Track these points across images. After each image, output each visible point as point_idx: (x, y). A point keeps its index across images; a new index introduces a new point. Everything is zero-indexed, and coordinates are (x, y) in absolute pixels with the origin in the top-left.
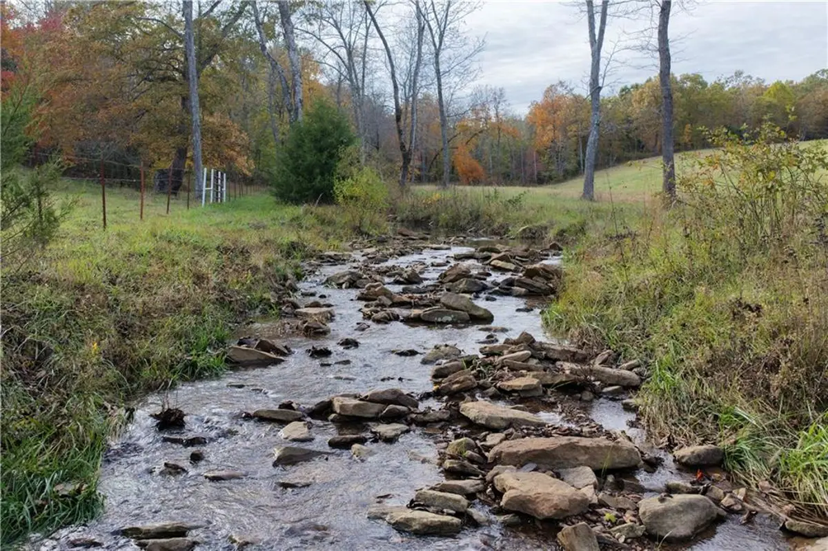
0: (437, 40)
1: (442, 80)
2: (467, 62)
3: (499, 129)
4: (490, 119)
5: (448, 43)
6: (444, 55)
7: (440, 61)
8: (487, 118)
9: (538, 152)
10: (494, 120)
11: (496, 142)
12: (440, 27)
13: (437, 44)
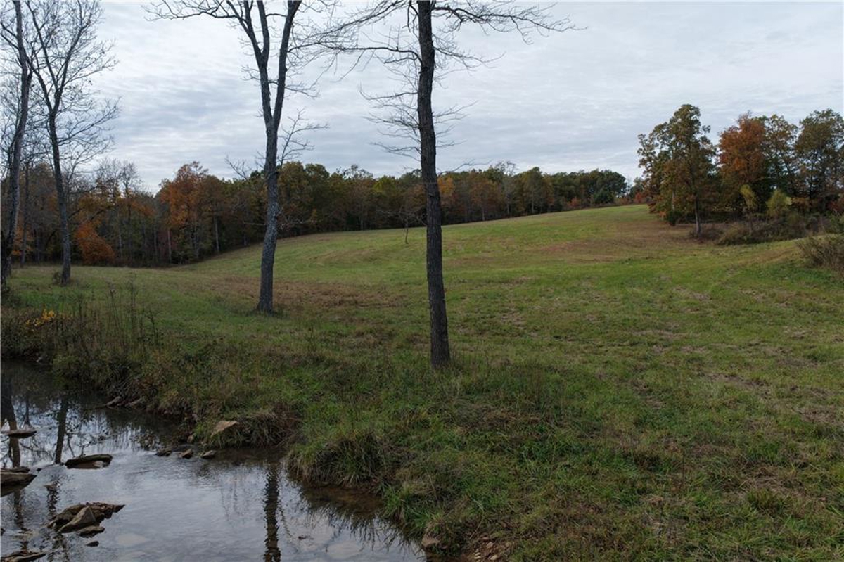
0: (52, 98)
1: (61, 149)
2: (93, 130)
3: (129, 206)
4: (119, 194)
5: (67, 105)
6: (62, 119)
7: (56, 124)
8: (116, 193)
9: (171, 230)
10: (123, 196)
11: (126, 219)
12: (55, 83)
13: (53, 104)
